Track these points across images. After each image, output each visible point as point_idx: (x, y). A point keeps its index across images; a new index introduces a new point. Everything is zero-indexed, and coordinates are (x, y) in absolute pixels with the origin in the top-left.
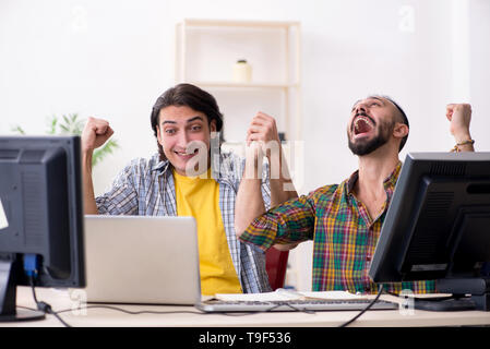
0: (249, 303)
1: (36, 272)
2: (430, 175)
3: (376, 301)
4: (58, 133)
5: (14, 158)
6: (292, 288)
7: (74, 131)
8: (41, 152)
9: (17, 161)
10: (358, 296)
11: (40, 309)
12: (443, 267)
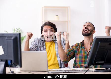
0: (59, 71)
1: (11, 64)
2: (100, 41)
3: (88, 70)
4: (15, 32)
5: (5, 38)
6: (69, 67)
7: (19, 32)
8: (11, 37)
9: (6, 39)
10: (84, 69)
11: (11, 72)
12: (103, 62)
